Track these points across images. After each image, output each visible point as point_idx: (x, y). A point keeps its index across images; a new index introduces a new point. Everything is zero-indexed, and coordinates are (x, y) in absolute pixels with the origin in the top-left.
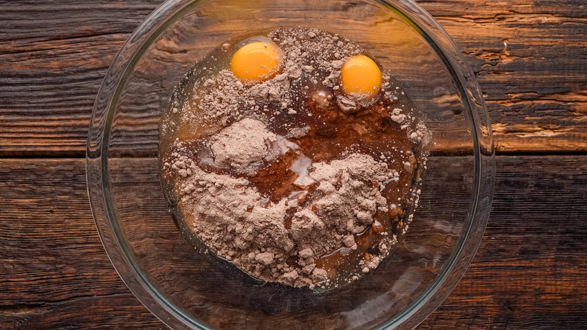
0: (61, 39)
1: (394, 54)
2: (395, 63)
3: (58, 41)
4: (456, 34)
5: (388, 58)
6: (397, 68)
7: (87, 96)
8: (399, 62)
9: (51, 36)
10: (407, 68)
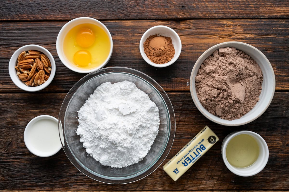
0: (49, 44)
1: (187, 49)
2: (187, 53)
3: (48, 45)
4: (211, 42)
5: (184, 51)
6: (188, 55)
7: (59, 68)
8: (189, 52)
9: (45, 43)
10: (193, 55)
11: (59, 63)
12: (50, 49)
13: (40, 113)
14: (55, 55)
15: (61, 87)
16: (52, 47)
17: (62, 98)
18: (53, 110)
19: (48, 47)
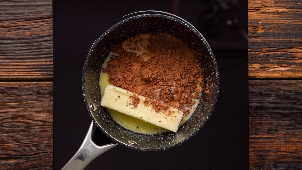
0: (31, 20)
3: (29, 21)
11: (43, 44)
12: (33, 26)
13: (20, 106)
14: (39, 34)
15: (46, 74)
16: (35, 24)
17: (47, 87)
18: (36, 102)
19: (31, 24)
